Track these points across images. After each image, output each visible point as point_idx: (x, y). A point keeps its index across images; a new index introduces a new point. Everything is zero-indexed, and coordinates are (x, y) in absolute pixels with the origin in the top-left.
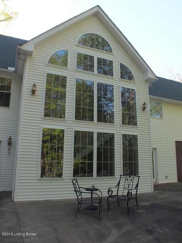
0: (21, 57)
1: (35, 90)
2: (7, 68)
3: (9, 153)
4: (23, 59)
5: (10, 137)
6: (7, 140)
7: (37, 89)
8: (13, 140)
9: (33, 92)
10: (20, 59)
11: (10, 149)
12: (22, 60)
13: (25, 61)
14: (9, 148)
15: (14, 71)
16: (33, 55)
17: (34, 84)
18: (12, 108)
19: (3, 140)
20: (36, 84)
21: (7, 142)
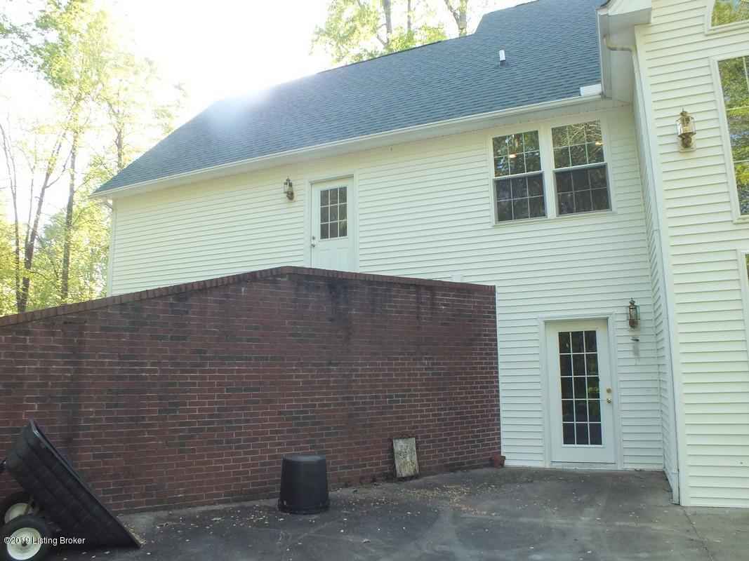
0: (616, 40)
1: (692, 134)
2: (578, 92)
3: (636, 352)
4: (625, 47)
5: (632, 303)
6: (625, 310)
7: (698, 127)
8: (641, 310)
9: (686, 140)
10: (614, 49)
11: (638, 340)
12: (623, 49)
13: (630, 50)
14: (633, 337)
15: (602, 94)
16: (653, 21)
17: (682, 114)
18: (620, 212)
19: (611, 314)
20: (689, 110)
21: (625, 318)
